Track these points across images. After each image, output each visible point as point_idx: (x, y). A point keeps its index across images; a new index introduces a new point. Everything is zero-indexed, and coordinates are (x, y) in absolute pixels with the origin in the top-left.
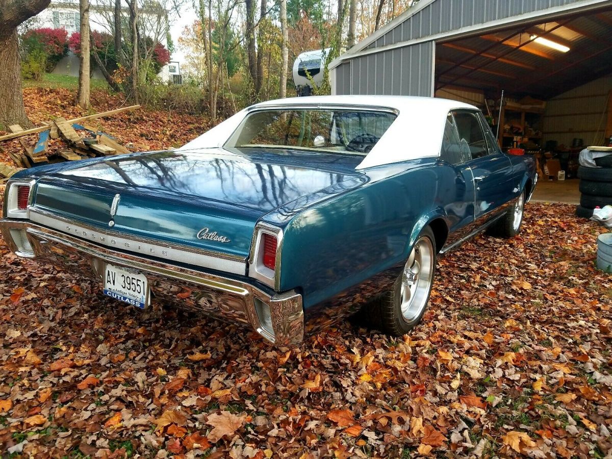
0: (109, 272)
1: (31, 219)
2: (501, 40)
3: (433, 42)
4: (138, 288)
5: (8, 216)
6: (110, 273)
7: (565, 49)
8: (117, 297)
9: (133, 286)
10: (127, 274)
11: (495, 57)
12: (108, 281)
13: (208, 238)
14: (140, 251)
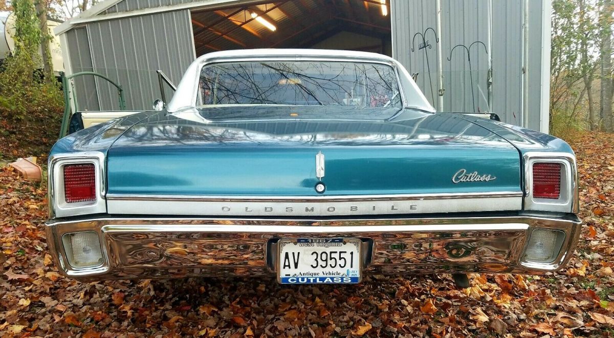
0: (287, 254)
1: (109, 212)
2: (227, 15)
3: (189, 10)
4: (342, 262)
5: (58, 216)
6: (291, 256)
7: (273, 28)
8: (308, 280)
9: (332, 262)
10: (320, 249)
11: (220, 34)
12: (285, 266)
13: (468, 179)
14: (375, 213)
